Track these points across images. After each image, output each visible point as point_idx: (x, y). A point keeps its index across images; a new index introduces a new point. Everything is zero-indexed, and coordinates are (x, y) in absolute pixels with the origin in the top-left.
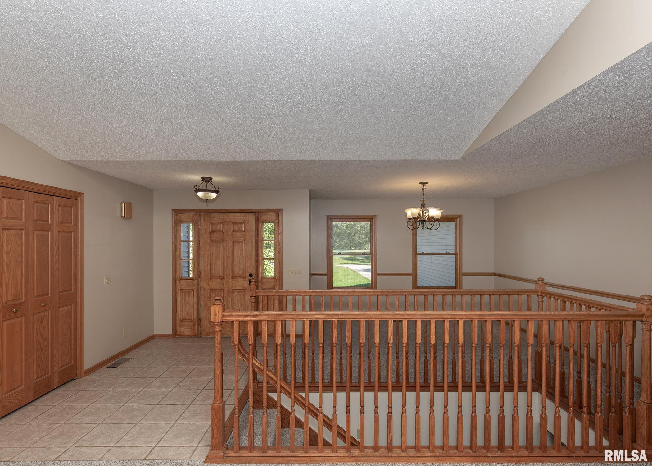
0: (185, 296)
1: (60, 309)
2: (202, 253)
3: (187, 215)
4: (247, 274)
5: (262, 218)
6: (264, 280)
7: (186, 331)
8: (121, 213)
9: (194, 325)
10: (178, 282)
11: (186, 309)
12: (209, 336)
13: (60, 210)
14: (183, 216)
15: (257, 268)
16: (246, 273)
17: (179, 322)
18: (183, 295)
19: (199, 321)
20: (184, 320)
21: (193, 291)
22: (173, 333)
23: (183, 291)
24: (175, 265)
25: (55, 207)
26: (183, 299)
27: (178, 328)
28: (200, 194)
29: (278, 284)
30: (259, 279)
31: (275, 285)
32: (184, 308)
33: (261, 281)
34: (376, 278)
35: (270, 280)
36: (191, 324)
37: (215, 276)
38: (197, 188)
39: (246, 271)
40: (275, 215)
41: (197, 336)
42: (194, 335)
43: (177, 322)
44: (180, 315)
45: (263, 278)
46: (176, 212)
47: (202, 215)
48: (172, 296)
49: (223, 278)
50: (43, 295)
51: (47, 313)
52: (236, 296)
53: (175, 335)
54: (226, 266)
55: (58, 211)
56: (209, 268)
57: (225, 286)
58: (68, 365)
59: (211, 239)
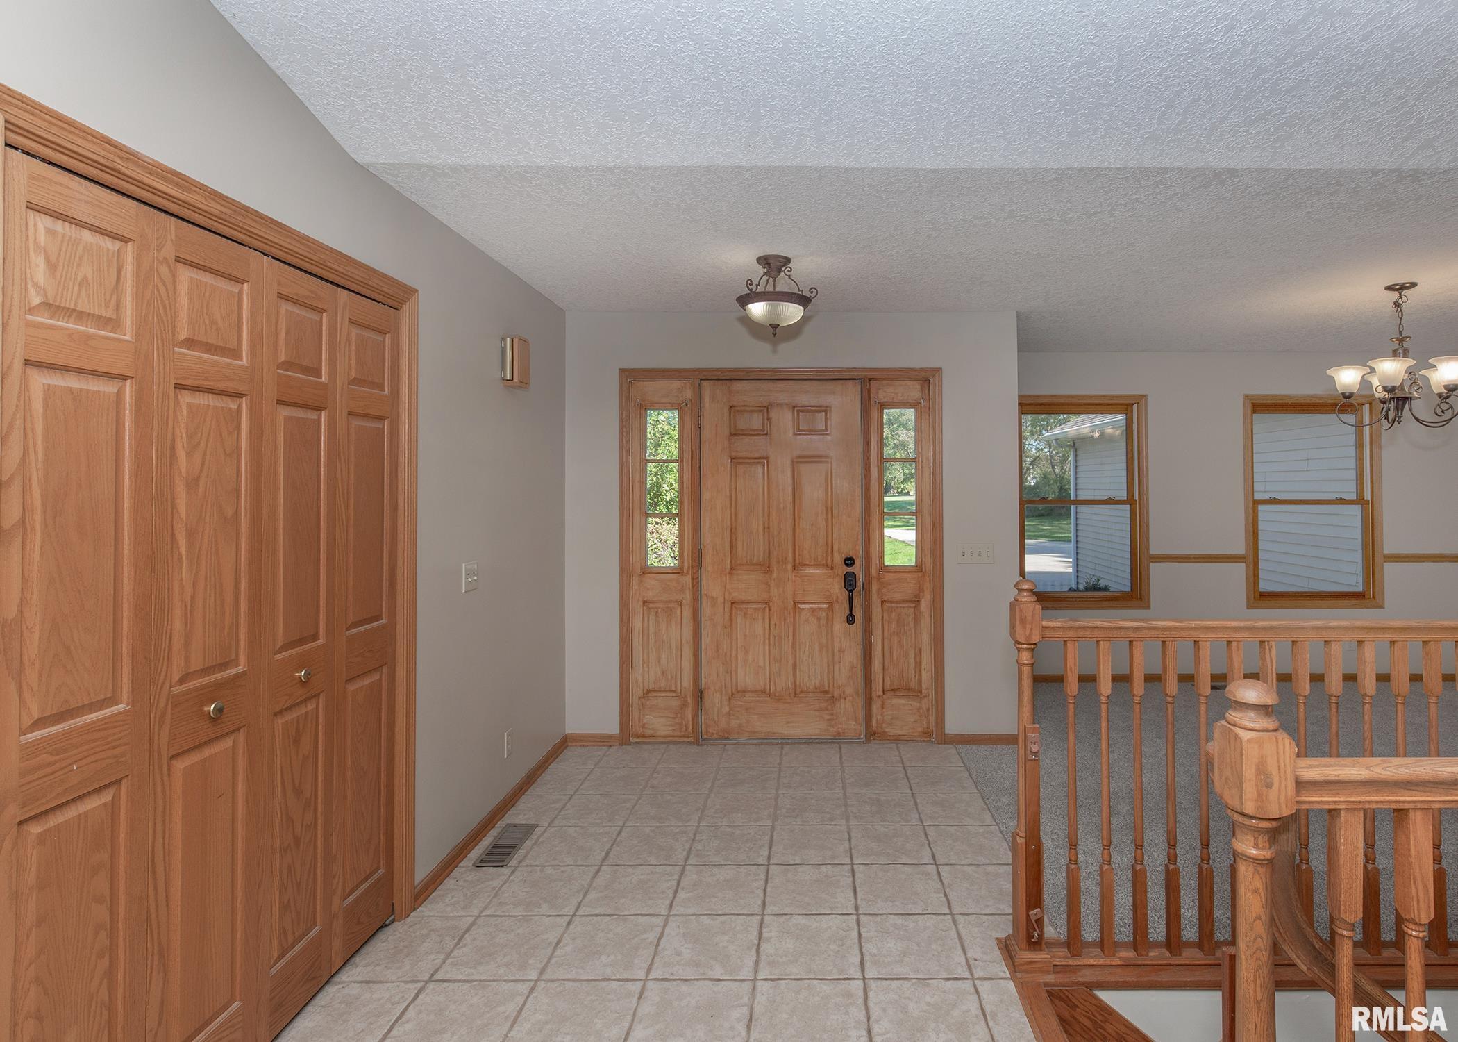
0: (657, 622)
1: (352, 687)
2: (706, 496)
3: (661, 384)
4: (838, 559)
5: (881, 395)
6: (888, 577)
7: (657, 722)
8: (503, 368)
9: (684, 706)
10: (635, 581)
11: (659, 659)
12: (726, 739)
13: (353, 340)
14: (653, 388)
15: (867, 541)
16: (836, 554)
17: (639, 698)
18: (652, 617)
19: (699, 694)
20: (655, 691)
21: (681, 606)
22: (621, 729)
23: (651, 605)
24: (628, 530)
25: (339, 326)
26: (652, 630)
27: (635, 714)
28: (757, 309)
29: (928, 587)
30: (874, 572)
31: (921, 590)
32: (653, 655)
33: (879, 578)
34: (1148, 566)
35: (906, 575)
36: (675, 703)
37: (744, 562)
38: (753, 287)
39: (836, 548)
40: (918, 387)
41: (692, 739)
42: (684, 736)
43: (634, 699)
44: (642, 677)
45: (884, 568)
46: (630, 376)
47: (705, 383)
48: (618, 623)
49: (766, 568)
50: (301, 641)
51: (314, 706)
52: (807, 620)
53: (628, 736)
54: (776, 533)
55: (348, 341)
56: (727, 540)
57: (774, 591)
58: (370, 881)
59: (734, 454)
